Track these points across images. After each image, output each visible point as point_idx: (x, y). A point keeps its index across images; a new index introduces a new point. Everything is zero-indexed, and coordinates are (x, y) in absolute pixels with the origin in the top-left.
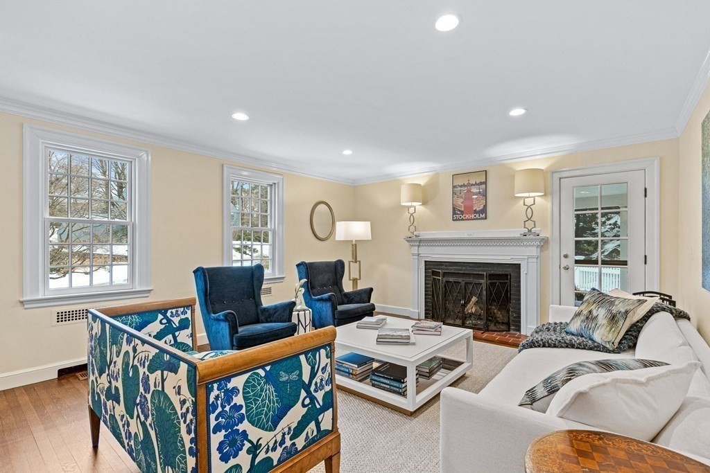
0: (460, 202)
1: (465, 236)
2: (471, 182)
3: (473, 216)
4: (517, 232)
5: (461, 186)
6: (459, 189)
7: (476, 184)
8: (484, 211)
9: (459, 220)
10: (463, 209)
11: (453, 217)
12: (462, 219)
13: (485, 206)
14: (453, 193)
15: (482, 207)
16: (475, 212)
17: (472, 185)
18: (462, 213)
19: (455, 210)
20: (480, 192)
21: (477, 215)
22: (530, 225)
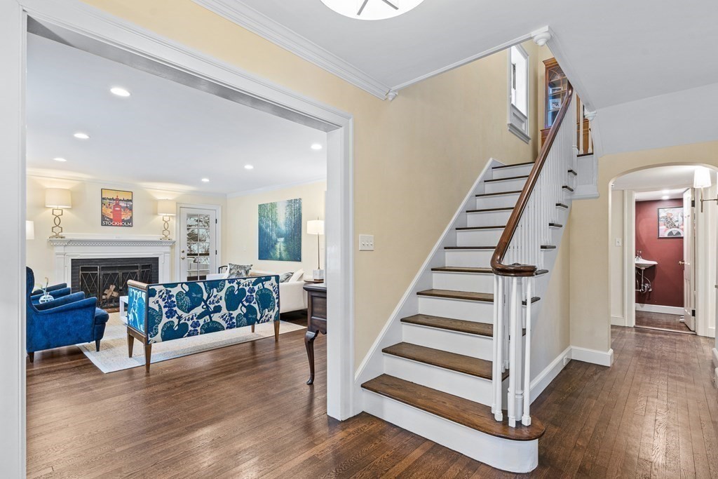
0: (109, 212)
1: (114, 238)
2: (120, 198)
3: (121, 224)
4: (156, 237)
5: (110, 199)
6: (108, 201)
7: (124, 200)
8: (130, 220)
9: (108, 225)
10: (112, 217)
11: (102, 223)
12: (111, 225)
13: (131, 217)
14: (102, 203)
15: (129, 218)
16: (123, 220)
17: (121, 200)
18: (111, 220)
19: (103, 217)
20: (127, 207)
21: (125, 224)
22: (166, 233)
